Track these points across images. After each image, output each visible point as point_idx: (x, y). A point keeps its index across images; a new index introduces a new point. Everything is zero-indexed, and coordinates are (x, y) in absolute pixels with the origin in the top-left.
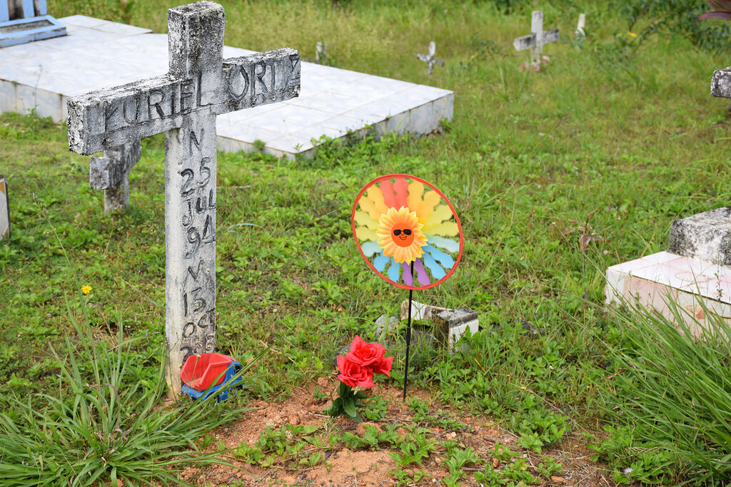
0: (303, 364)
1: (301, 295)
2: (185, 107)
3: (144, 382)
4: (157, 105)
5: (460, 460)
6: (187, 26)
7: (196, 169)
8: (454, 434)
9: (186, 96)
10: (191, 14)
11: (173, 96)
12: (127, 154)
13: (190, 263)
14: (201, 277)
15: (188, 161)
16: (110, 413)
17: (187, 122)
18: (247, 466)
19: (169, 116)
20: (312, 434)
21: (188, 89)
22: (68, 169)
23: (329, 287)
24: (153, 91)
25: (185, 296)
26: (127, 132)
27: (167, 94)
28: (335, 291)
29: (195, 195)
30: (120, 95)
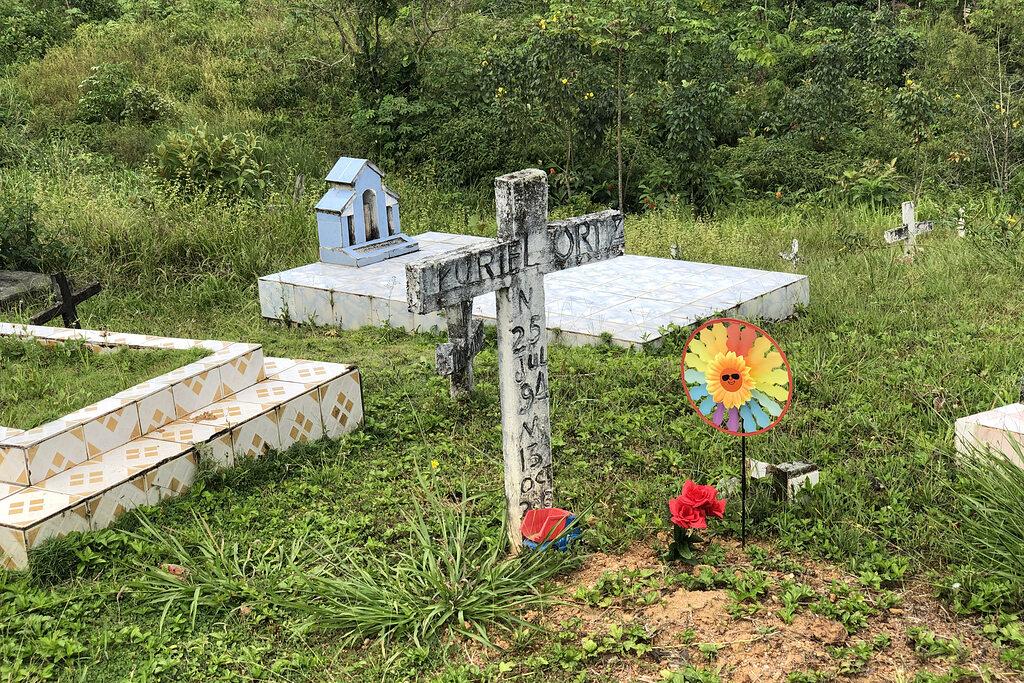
0: (642, 520)
1: (642, 463)
2: (513, 267)
3: (488, 539)
4: (486, 266)
5: (795, 595)
6: (512, 191)
7: (526, 327)
8: (792, 575)
9: (514, 257)
10: (516, 180)
11: (502, 256)
12: (470, 341)
13: (524, 418)
14: (536, 433)
15: (518, 319)
16: (457, 567)
17: (516, 281)
18: (586, 607)
19: (498, 276)
20: (648, 578)
21: (515, 250)
22: (418, 367)
23: (671, 456)
24: (482, 253)
25: (522, 451)
26: (460, 291)
27: (495, 256)
28: (676, 458)
29: (526, 352)
30: (452, 258)
